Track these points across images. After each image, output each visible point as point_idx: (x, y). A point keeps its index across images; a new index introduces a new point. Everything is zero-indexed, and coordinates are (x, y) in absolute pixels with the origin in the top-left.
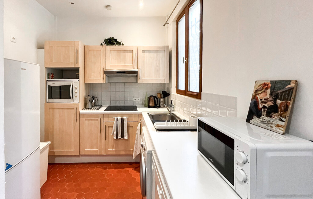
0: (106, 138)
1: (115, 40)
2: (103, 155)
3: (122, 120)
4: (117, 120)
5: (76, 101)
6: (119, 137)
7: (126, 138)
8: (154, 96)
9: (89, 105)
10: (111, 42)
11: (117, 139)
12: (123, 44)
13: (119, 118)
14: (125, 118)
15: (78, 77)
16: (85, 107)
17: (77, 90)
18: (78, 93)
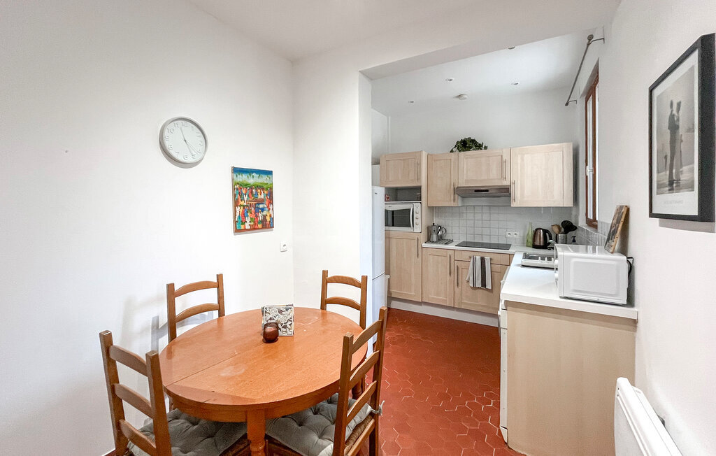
0: (458, 284)
1: (473, 141)
2: (452, 308)
3: (483, 260)
4: (474, 259)
5: (417, 229)
6: (479, 284)
7: (489, 286)
8: (543, 230)
9: (434, 238)
10: (466, 145)
11: (474, 288)
12: (486, 148)
13: (478, 258)
14: (487, 259)
15: (419, 199)
16: (429, 240)
17: (419, 216)
18: (419, 220)
